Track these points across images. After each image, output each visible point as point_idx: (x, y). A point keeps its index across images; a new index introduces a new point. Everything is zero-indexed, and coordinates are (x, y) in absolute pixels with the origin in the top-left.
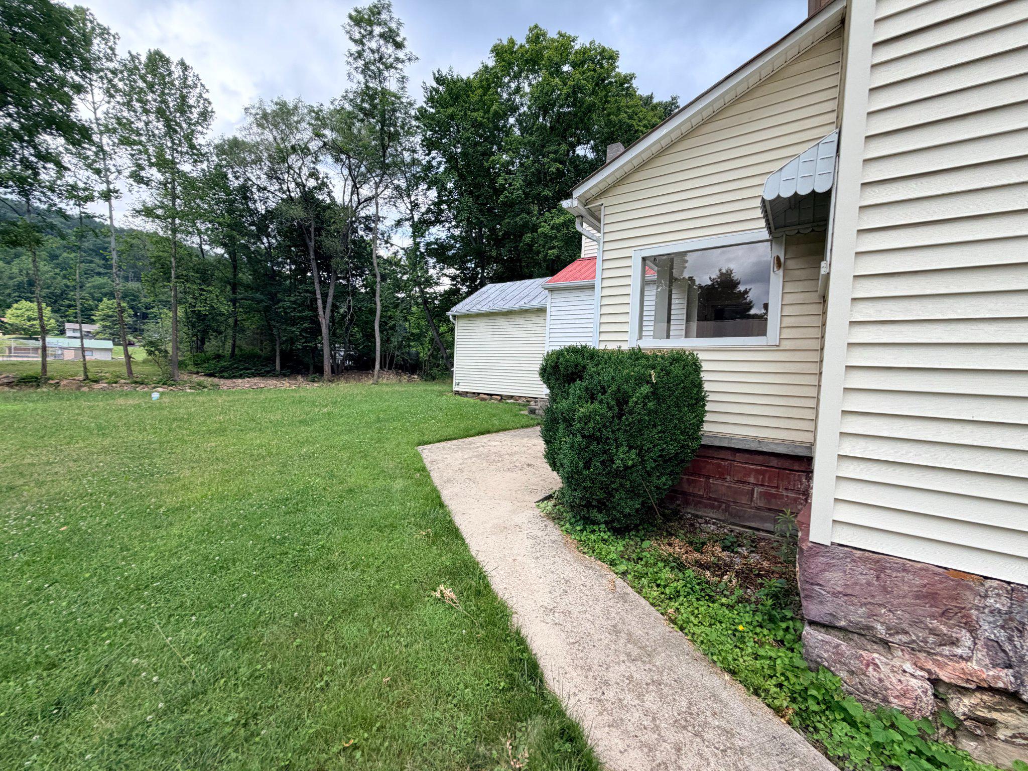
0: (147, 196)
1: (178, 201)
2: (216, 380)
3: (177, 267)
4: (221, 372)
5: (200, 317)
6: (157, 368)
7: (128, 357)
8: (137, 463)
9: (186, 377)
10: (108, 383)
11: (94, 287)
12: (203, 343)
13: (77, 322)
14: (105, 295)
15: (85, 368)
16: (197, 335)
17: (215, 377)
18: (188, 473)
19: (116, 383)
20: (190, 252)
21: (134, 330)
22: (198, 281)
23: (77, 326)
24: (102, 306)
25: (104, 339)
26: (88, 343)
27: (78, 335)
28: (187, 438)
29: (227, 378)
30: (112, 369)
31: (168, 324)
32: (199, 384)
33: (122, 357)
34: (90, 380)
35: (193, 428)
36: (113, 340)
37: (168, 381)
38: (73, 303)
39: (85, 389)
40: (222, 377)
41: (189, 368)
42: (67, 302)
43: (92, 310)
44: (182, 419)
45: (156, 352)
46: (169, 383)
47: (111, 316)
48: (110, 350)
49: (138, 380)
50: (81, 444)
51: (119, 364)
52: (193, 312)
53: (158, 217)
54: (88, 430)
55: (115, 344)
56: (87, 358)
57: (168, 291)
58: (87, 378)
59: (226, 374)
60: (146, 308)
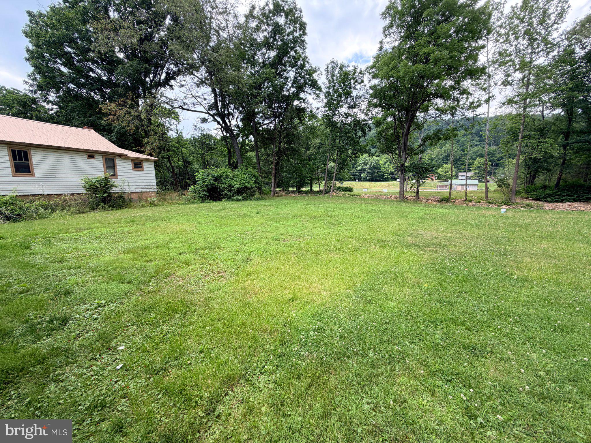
0: (509, 92)
1: (531, 86)
2: (541, 203)
3: (523, 131)
4: (546, 198)
5: (535, 161)
6: (502, 195)
7: (487, 188)
8: (497, 247)
9: (519, 201)
10: (476, 202)
11: (473, 153)
12: (534, 178)
13: (465, 172)
14: (478, 156)
15: (466, 195)
16: (530, 173)
17: (541, 201)
18: (529, 260)
19: (479, 202)
20: (534, 119)
21: (490, 174)
22: (538, 137)
23: (465, 174)
24: (476, 162)
25: (475, 179)
26: (469, 182)
27: (465, 178)
28: (525, 238)
29: (550, 202)
30: (478, 195)
31: (513, 168)
32: (528, 205)
33: (484, 189)
34: (468, 200)
35: (530, 232)
36: (479, 180)
37: (508, 202)
38: (463, 162)
39: (465, 205)
40: (545, 201)
41: (523, 195)
42: (461, 162)
43: (471, 165)
44: (521, 226)
45: (503, 186)
46: (508, 203)
47: (479, 167)
48: (477, 185)
49: (490, 201)
50: (469, 231)
51: (482, 193)
52: (531, 158)
53: (515, 102)
54: (472, 225)
55: (480, 182)
56: (468, 189)
57: (515, 147)
58: (466, 199)
59: (549, 199)
60: (498, 160)
